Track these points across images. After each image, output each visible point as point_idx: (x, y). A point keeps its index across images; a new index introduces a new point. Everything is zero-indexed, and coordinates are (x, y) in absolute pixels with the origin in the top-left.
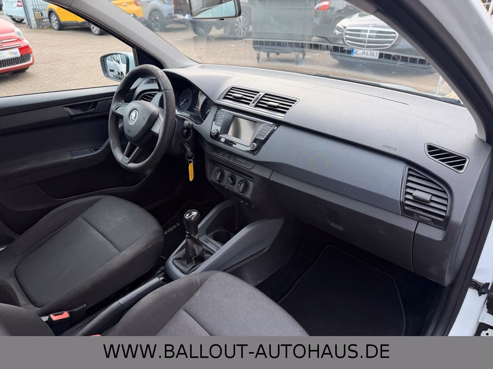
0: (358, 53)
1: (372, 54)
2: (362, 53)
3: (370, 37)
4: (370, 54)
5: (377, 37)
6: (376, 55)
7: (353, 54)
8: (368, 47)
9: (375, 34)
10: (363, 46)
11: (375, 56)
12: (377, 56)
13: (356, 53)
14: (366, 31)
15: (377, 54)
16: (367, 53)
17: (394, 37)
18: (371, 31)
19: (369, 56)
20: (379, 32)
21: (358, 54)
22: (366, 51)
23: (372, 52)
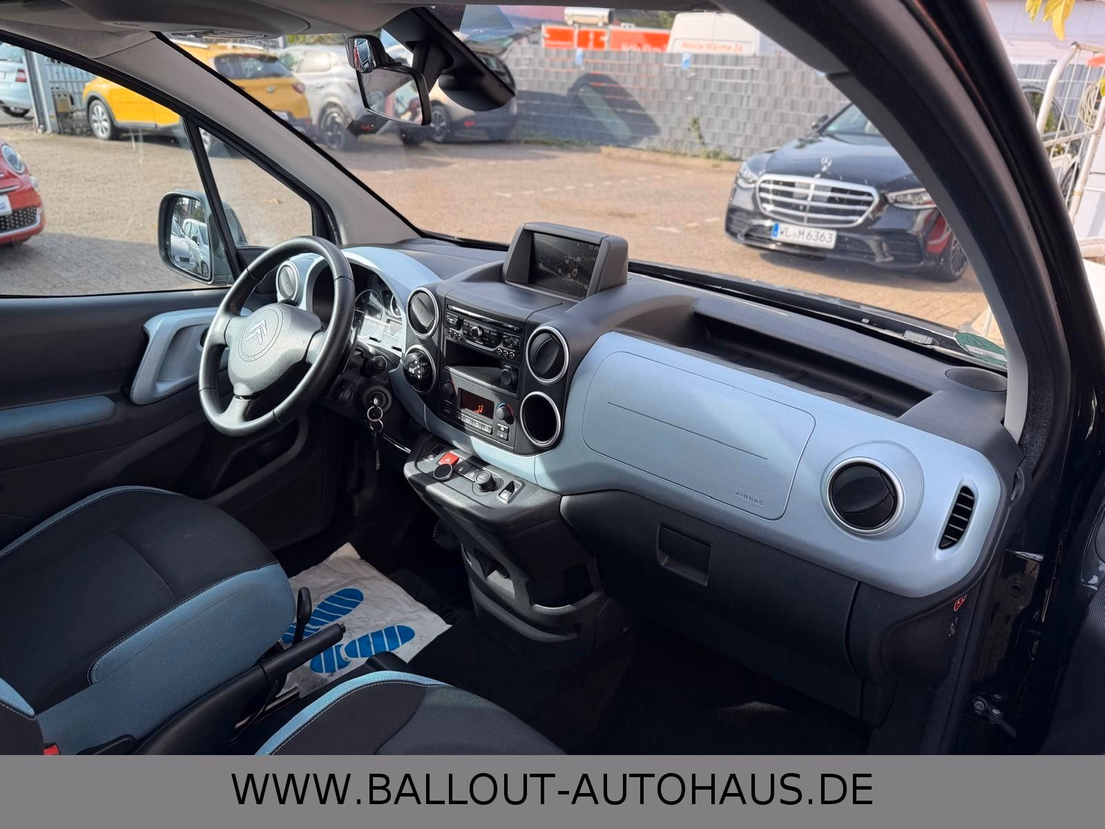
0: (788, 234)
1: (820, 235)
2: (797, 233)
3: (814, 199)
4: (817, 236)
5: (831, 200)
6: (829, 240)
7: (776, 235)
8: (810, 220)
9: (829, 194)
10: (801, 219)
11: (827, 241)
12: (831, 241)
13: (785, 233)
14: (808, 186)
15: (830, 238)
16: (809, 234)
17: (869, 203)
18: (818, 188)
19: (814, 240)
20: (834, 190)
21: (789, 236)
22: (807, 230)
23: (821, 231)
